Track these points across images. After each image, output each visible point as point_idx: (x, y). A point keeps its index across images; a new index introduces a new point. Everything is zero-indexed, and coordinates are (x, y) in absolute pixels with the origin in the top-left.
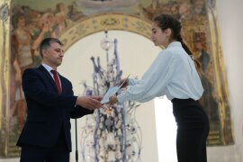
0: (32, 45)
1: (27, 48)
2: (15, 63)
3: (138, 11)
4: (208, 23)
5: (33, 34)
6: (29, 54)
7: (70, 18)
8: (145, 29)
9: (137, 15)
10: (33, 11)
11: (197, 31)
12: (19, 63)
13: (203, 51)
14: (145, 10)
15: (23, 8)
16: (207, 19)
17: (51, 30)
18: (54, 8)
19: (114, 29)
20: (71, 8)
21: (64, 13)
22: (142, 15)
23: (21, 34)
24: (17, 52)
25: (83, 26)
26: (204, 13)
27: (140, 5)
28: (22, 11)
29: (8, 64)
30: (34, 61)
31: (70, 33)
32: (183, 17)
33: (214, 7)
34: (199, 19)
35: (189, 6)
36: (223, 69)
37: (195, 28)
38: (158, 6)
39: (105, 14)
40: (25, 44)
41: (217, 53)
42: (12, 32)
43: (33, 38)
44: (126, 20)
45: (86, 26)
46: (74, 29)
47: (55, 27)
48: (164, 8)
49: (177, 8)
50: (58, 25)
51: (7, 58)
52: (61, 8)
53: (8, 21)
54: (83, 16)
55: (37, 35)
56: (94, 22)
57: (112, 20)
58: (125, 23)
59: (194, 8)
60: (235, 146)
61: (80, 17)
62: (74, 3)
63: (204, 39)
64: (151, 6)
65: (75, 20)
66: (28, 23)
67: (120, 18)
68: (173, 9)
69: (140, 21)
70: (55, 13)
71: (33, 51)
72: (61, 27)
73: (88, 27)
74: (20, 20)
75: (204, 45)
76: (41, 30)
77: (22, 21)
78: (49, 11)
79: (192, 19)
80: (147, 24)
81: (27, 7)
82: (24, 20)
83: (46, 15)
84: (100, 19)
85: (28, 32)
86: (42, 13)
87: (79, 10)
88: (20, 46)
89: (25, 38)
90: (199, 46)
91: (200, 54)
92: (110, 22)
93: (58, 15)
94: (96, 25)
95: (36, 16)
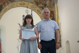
3: (33, 1)
4: (55, 8)
8: (34, 8)
9: (32, 3)
11: (51, 10)
13: (53, 17)
14: (35, 1)
16: (55, 7)
17: (2, 4)
19: (23, 7)
22: (34, 3)
25: (13, 4)
26: (54, 5)
31: (9, 6)
32: (47, 5)
33: (57, 3)
34: (52, 6)
35: (49, 2)
36: (59, 23)
37: (51, 9)
38: (40, 1)
39: (22, 1)
41: (58, 18)
44: (28, 4)
45: (14, 4)
46: (10, 5)
47: (4, 4)
48: (42, 2)
49: (46, 2)
50: (5, 3)
54: (14, 1)
56: (17, 3)
57: (24, 3)
58: (27, 5)
59: (51, 3)
60: (62, 48)
63: (54, 13)
65: (11, 2)
67: (26, 3)
68: (44, 2)
69: (33, 5)
72: (6, 4)
73: (15, 5)
75: (53, 15)
79: (50, 6)
84: (19, 3)
90: (52, 15)
91: (52, 18)
92: (22, 4)
94: (18, 4)
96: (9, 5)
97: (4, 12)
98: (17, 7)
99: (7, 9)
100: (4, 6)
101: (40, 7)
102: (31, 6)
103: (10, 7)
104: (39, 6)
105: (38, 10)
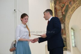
96: (76, 3)
99: (74, 7)
103: (79, 5)
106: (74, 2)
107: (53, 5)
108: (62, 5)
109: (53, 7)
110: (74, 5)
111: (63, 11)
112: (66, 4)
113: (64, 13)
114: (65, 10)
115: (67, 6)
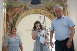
0: (13, 17)
1: (11, 18)
2: (8, 23)
3: (45, 8)
4: (65, 13)
5: (13, 14)
6: (12, 20)
7: (25, 9)
8: (46, 14)
9: (44, 10)
10: (13, 7)
12: (9, 23)
14: (47, 8)
15: (10, 6)
16: (65, 11)
18: (20, 6)
20: (25, 6)
21: (23, 8)
22: (46, 9)
23: (9, 14)
24: (8, 19)
27: (46, 7)
28: (10, 7)
29: (5, 23)
30: (13, 22)
33: (67, 8)
38: (51, 7)
39: (35, 9)
40: (11, 17)
42: (6, 13)
43: (13, 15)
44: (41, 11)
46: (25, 13)
50: (21, 11)
51: (5, 21)
52: (22, 6)
53: (6, 10)
54: (29, 9)
55: (14, 14)
56: (31, 11)
57: (37, 11)
61: (28, 9)
62: (26, 5)
64: (49, 7)
65: (26, 10)
66: (11, 11)
67: (39, 10)
69: (45, 11)
70: (20, 8)
71: (13, 19)
72: (22, 12)
73: (29, 12)
74: (9, 10)
76: (16, 13)
77: (10, 10)
78: (18, 7)
80: (47, 12)
81: (11, 6)
82: (10, 9)
83: (17, 8)
84: (33, 10)
85: (12, 13)
86: (16, 8)
87: (27, 7)
88: (9, 18)
89: (11, 15)
93: (21, 8)
95: (14, 9)
97: (20, 19)
98: (31, 14)
99: (22, 16)
100: (20, 14)
101: (52, 13)
102: (44, 13)
103: (26, 15)
104: (51, 11)
105: (50, 16)
106: (23, 12)
107: (5, 11)
108: (13, 13)
109: (5, 13)
110: (23, 15)
111: (14, 18)
112: (17, 13)
113: (14, 20)
114: (16, 17)
115: (18, 14)
